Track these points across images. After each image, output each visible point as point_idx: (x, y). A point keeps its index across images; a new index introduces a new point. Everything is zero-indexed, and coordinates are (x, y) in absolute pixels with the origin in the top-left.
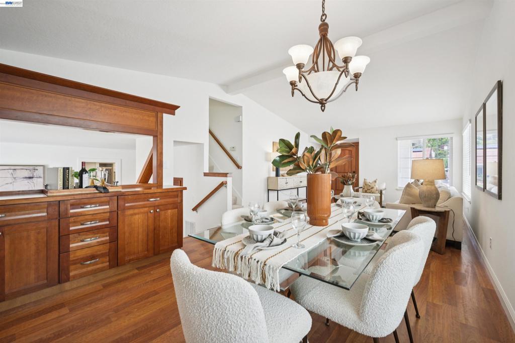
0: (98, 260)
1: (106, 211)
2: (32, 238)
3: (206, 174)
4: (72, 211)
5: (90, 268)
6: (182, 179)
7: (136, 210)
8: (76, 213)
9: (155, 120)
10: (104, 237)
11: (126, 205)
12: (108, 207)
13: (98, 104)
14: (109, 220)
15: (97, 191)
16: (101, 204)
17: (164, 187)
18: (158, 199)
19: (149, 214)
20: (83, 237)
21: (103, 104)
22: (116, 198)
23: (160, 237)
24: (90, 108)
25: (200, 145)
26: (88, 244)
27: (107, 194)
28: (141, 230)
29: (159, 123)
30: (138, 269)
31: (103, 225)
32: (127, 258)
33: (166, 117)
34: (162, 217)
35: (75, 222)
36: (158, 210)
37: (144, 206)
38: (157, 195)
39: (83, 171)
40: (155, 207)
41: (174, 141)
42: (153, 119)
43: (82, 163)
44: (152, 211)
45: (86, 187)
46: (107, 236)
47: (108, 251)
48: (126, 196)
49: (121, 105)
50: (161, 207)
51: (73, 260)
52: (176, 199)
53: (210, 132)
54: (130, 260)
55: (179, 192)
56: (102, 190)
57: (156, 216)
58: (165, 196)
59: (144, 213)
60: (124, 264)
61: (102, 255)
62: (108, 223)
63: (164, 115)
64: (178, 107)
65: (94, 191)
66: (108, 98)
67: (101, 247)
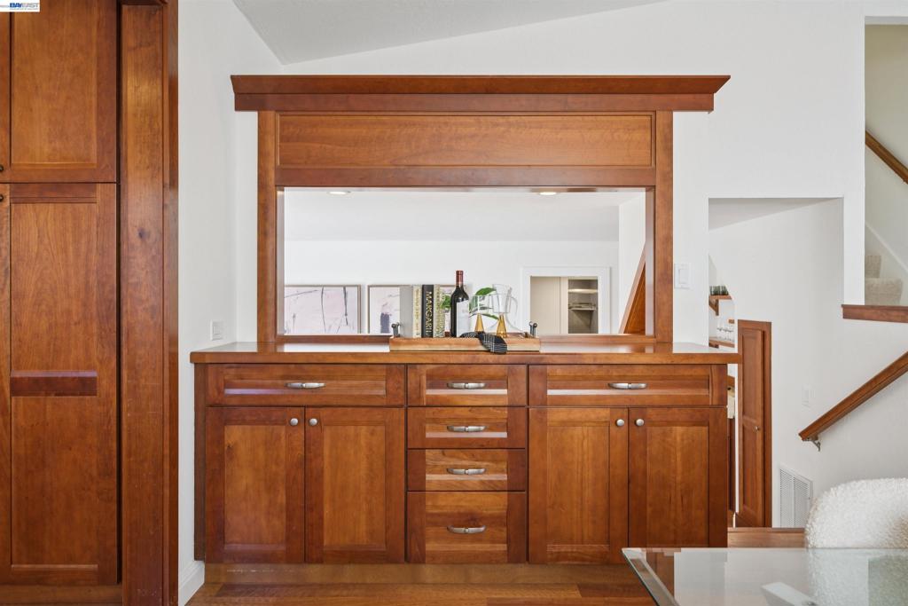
0: (482, 529)
1: (501, 402)
2: (363, 442)
3: (850, 312)
4: (430, 392)
5: (467, 547)
6: (769, 324)
7: (576, 410)
8: (437, 397)
9: (649, 138)
10: (496, 472)
11: (550, 392)
12: (504, 392)
13: (501, 120)
14: (507, 428)
15: (482, 348)
16: (492, 382)
17: (676, 350)
18: (643, 385)
19: (613, 428)
20: (453, 462)
21: (512, 119)
22: (523, 368)
23: (649, 510)
24: (486, 135)
25: (831, 206)
26: (461, 482)
27: (502, 358)
28: (589, 474)
29: (662, 144)
30: (583, 588)
31: (493, 439)
32: (553, 548)
33: (683, 122)
34: (654, 448)
35: (435, 421)
36: (639, 421)
37: (597, 403)
38: (639, 371)
39: (460, 293)
40: (632, 409)
41: (712, 201)
42: (643, 136)
43: (458, 272)
44: (620, 422)
45: (463, 336)
46: (502, 472)
47: (505, 511)
48: (548, 367)
49: (553, 113)
50: (650, 411)
51: (432, 515)
52: (704, 392)
53: (873, 143)
54: (559, 557)
55: (714, 368)
56: (492, 346)
57: (635, 442)
58: (663, 378)
59: (598, 423)
60: (543, 562)
61: (491, 521)
62: (504, 435)
63: (678, 117)
64: (722, 80)
65: (476, 345)
66: (524, 100)
67: (490, 498)
